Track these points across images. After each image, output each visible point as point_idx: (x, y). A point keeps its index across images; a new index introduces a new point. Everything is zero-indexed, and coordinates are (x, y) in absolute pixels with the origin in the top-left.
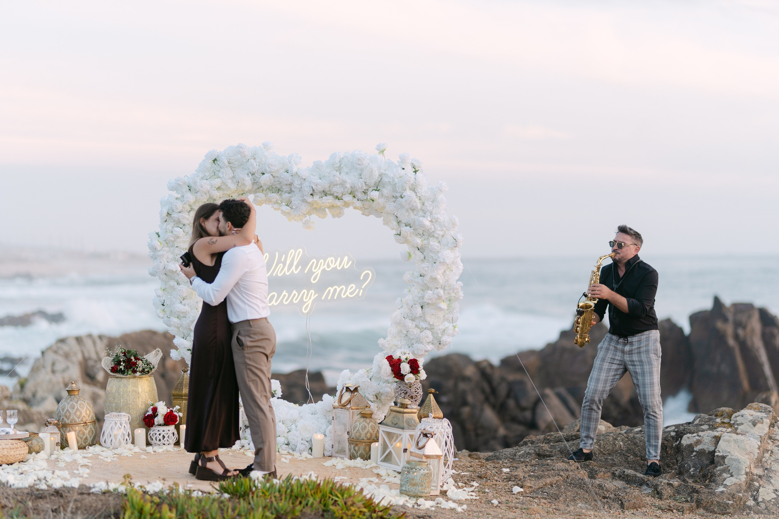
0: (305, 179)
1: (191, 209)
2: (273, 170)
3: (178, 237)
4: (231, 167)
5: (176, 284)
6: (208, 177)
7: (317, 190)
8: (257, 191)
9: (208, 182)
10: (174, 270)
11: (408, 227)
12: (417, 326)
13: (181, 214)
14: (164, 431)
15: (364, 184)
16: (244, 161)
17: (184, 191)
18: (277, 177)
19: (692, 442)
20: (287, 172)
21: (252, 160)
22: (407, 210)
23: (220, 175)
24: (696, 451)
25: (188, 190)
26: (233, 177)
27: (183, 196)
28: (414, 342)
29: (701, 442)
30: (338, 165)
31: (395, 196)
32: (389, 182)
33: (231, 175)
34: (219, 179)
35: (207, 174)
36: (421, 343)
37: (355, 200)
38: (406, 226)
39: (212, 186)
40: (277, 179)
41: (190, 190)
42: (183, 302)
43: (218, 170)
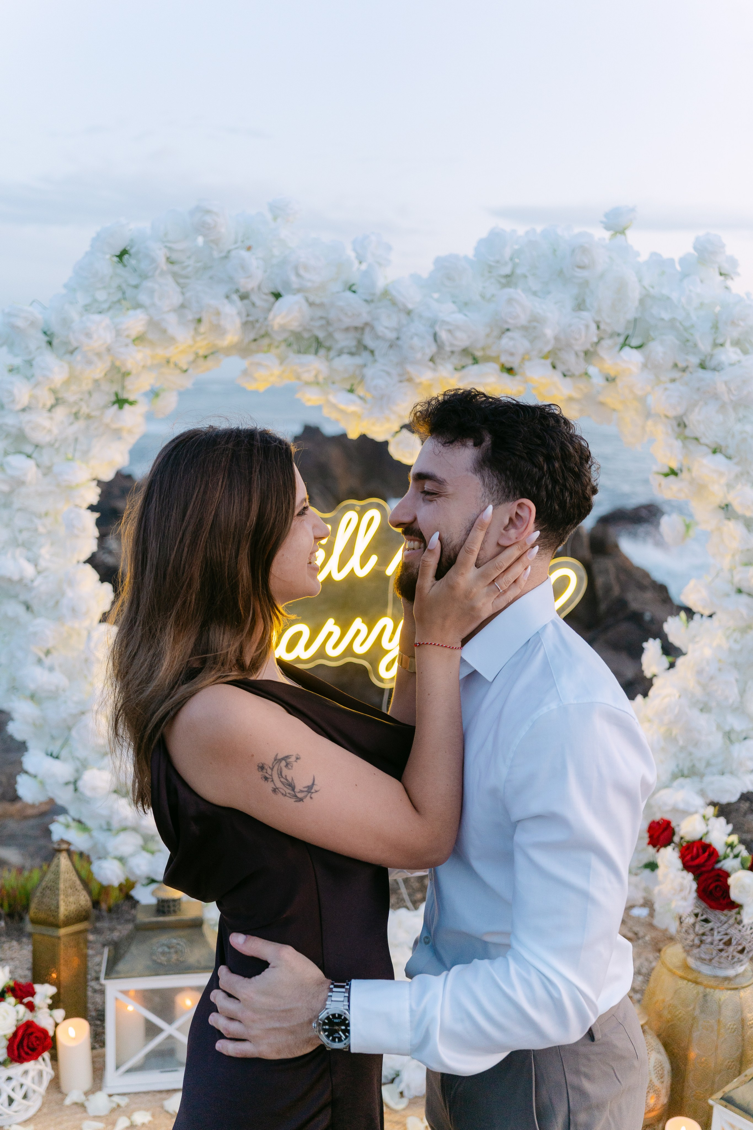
0: (409, 313)
1: (57, 399)
2: (309, 284)
3: (21, 483)
4: (175, 275)
5: (21, 610)
6: (105, 306)
7: (452, 345)
8: (254, 346)
9: (105, 320)
10: (16, 577)
11: (719, 458)
12: (719, 727)
13: (25, 417)
14: (9, 1079)
15: (593, 326)
16: (216, 254)
17: (32, 346)
18: (322, 305)
20: (351, 289)
21: (244, 253)
22: (723, 408)
23: (143, 298)
25: (44, 344)
26: (183, 306)
27: (30, 363)
28: (701, 766)
30: (507, 270)
31: (681, 364)
32: (673, 320)
33: (176, 299)
34: (139, 311)
35: (101, 295)
36: (732, 773)
37: (556, 377)
38: (714, 452)
39: (118, 333)
40: (319, 313)
41: (50, 343)
42: (47, 661)
43: (134, 281)
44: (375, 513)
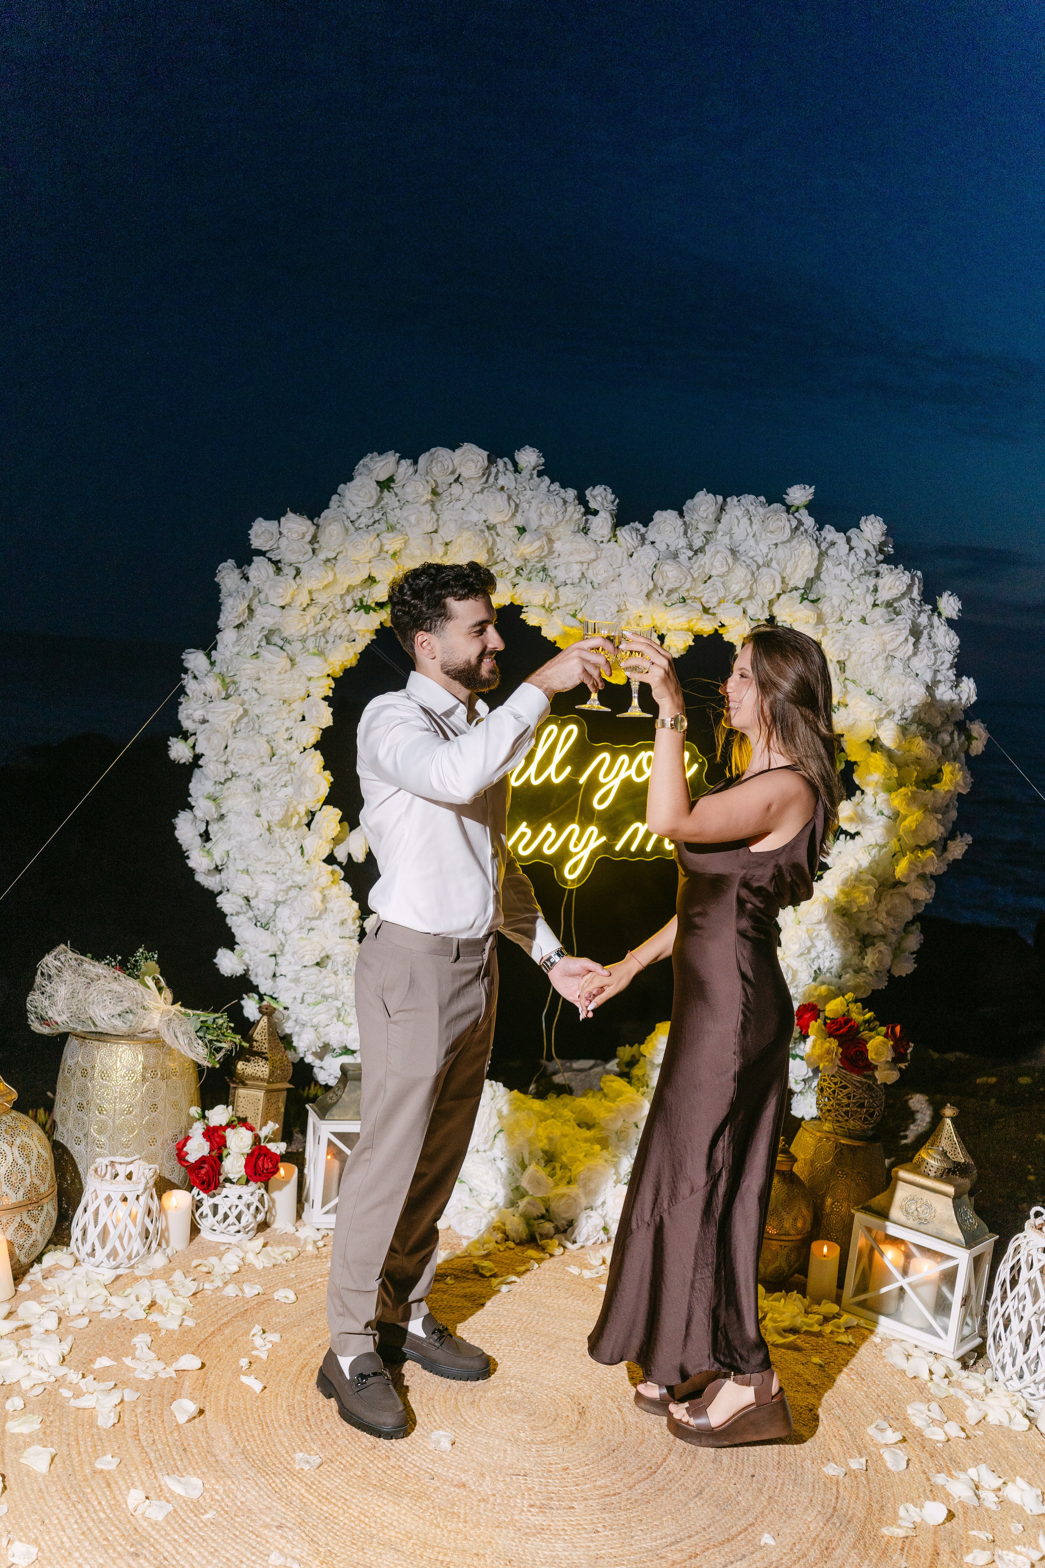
2: (548, 523)
15: (780, 581)
20: (584, 530)
43: (394, 507)
44: (574, 728)
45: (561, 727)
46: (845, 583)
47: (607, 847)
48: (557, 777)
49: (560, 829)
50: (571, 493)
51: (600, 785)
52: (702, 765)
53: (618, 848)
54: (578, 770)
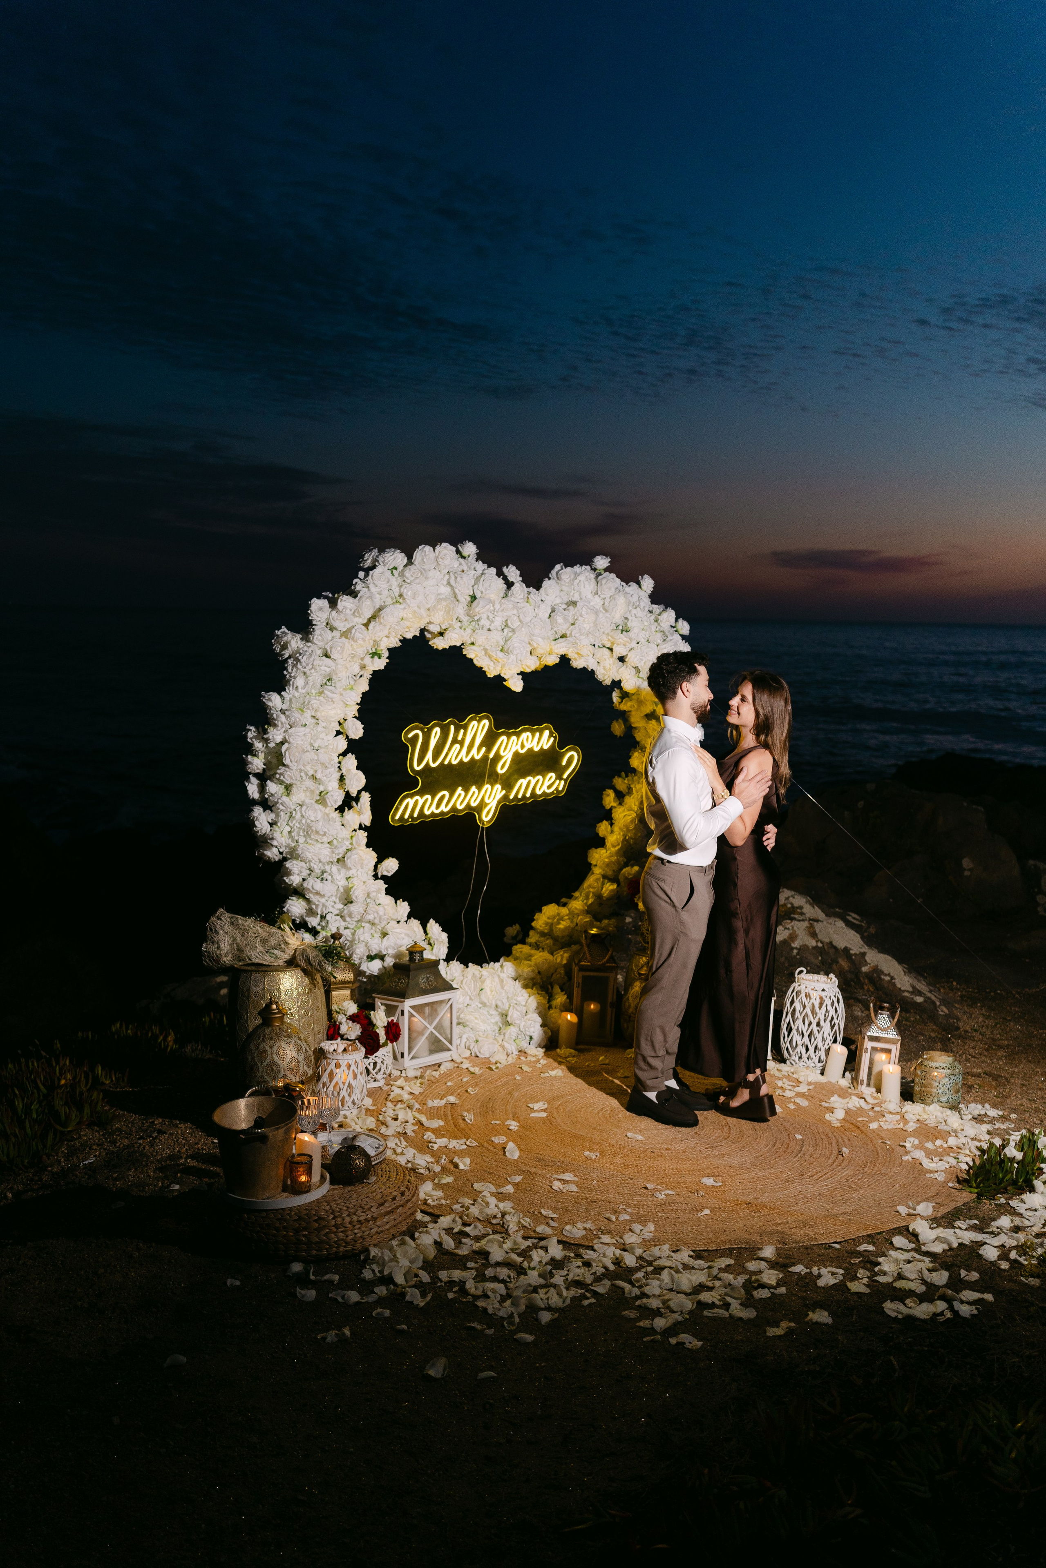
19: (786, 937)
24: (796, 948)
29: (796, 936)
44: (486, 722)
45: (479, 721)
46: (640, 619)
47: (505, 797)
48: (478, 754)
49: (479, 789)
50: (493, 570)
51: (503, 757)
52: (555, 737)
53: (511, 797)
54: (489, 750)
